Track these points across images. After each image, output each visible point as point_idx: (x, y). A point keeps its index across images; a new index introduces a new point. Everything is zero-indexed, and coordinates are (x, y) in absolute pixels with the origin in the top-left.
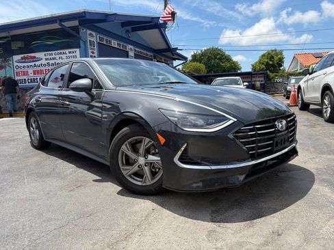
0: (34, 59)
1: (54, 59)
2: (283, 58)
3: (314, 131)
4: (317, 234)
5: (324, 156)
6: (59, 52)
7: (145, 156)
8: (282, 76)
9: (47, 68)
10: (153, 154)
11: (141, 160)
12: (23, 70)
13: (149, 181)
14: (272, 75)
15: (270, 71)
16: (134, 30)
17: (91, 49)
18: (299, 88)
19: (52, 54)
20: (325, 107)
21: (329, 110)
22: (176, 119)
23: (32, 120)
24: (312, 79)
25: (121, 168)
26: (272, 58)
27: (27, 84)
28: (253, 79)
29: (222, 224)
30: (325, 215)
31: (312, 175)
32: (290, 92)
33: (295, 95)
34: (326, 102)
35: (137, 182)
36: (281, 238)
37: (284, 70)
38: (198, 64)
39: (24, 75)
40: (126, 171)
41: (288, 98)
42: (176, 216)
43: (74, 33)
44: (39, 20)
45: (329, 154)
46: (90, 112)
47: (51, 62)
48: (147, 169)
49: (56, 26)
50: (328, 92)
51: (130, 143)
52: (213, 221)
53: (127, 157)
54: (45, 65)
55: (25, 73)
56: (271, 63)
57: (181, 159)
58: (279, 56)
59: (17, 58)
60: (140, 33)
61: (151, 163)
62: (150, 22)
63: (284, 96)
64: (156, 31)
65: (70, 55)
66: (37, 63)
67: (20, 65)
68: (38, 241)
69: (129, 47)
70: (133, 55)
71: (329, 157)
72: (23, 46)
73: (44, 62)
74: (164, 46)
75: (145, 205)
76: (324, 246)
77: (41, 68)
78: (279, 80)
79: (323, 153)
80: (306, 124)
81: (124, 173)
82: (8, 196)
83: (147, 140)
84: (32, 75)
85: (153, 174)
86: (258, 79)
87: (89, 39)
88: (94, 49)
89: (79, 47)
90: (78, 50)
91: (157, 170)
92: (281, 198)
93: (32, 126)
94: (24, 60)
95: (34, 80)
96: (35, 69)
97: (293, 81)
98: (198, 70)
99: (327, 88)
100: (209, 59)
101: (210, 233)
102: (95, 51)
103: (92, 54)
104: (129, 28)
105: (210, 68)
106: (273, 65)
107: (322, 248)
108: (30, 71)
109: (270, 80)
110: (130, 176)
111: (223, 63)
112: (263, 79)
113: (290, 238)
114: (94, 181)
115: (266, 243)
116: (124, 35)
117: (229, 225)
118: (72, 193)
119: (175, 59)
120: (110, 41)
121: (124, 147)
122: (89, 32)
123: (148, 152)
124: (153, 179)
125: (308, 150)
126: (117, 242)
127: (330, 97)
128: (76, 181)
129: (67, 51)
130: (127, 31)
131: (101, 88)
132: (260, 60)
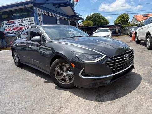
0: (13, 23)
1: (22, 22)
2: (129, 17)
3: (142, 54)
4: (142, 106)
5: (146, 67)
6: (25, 19)
7: (66, 72)
8: (128, 26)
9: (19, 27)
10: (70, 71)
11: (65, 74)
12: (9, 28)
13: (68, 83)
14: (123, 26)
15: (123, 24)
16: (59, 7)
17: (39, 17)
18: (136, 33)
19: (21, 20)
20: (147, 42)
21: (149, 44)
22: (79, 56)
23: (15, 54)
24: (142, 29)
25: (56, 77)
26: (123, 17)
27: (11, 34)
28: (115, 28)
29: (100, 102)
30: (145, 97)
31: (141, 77)
32: (132, 34)
33: (134, 36)
34: (148, 40)
35: (63, 83)
36: (126, 108)
37: (129, 23)
38: (89, 21)
39: (9, 30)
40: (58, 78)
41: (131, 37)
42: (81, 98)
43: (31, 10)
44: (15, 4)
45: (149, 66)
46: (40, 50)
47: (21, 24)
48: (67, 78)
49: (22, 7)
50: (149, 35)
51: (59, 66)
52: (96, 101)
53: (58, 72)
54: (18, 25)
55: (10, 30)
56: (123, 20)
57: (82, 74)
58: (127, 17)
59: (5, 22)
60: (62, 8)
61: (69, 75)
62: (66, 3)
63: (129, 36)
64: (69, 7)
65: (30, 20)
66: (15, 25)
67: (7, 25)
68: (22, 112)
69: (57, 15)
70: (59, 19)
71: (148, 67)
72: (8, 17)
73: (18, 24)
74: (73, 14)
75: (67, 94)
76: (144, 112)
77: (17, 27)
78: (127, 28)
79: (146, 66)
80: (139, 50)
81: (57, 79)
82: (7, 91)
83: (67, 65)
84: (13, 30)
85: (70, 79)
86: (117, 28)
87: (38, 12)
88: (41, 17)
89: (33, 16)
90: (33, 18)
91: (72, 78)
92: (126, 89)
93: (15, 56)
94: (8, 23)
95: (14, 33)
96: (14, 27)
97: (133, 29)
98: (89, 24)
99: (148, 34)
100: (94, 18)
101: (96, 107)
102: (41, 18)
103: (40, 20)
104: (56, 6)
105: (95, 23)
106: (124, 21)
107: (143, 113)
108: (12, 28)
109: (123, 28)
110: (60, 80)
111: (101, 20)
112: (119, 28)
113: (130, 108)
114: (44, 82)
115: (119, 111)
116: (54, 10)
117: (103, 102)
118: (35, 88)
119: (78, 20)
120: (48, 13)
121: (56, 68)
122: (38, 9)
123: (67, 70)
124: (70, 82)
125: (139, 64)
126: (55, 112)
127: (150, 38)
128: (36, 83)
129: (28, 18)
130: (56, 8)
131: (45, 40)
132: (118, 19)
